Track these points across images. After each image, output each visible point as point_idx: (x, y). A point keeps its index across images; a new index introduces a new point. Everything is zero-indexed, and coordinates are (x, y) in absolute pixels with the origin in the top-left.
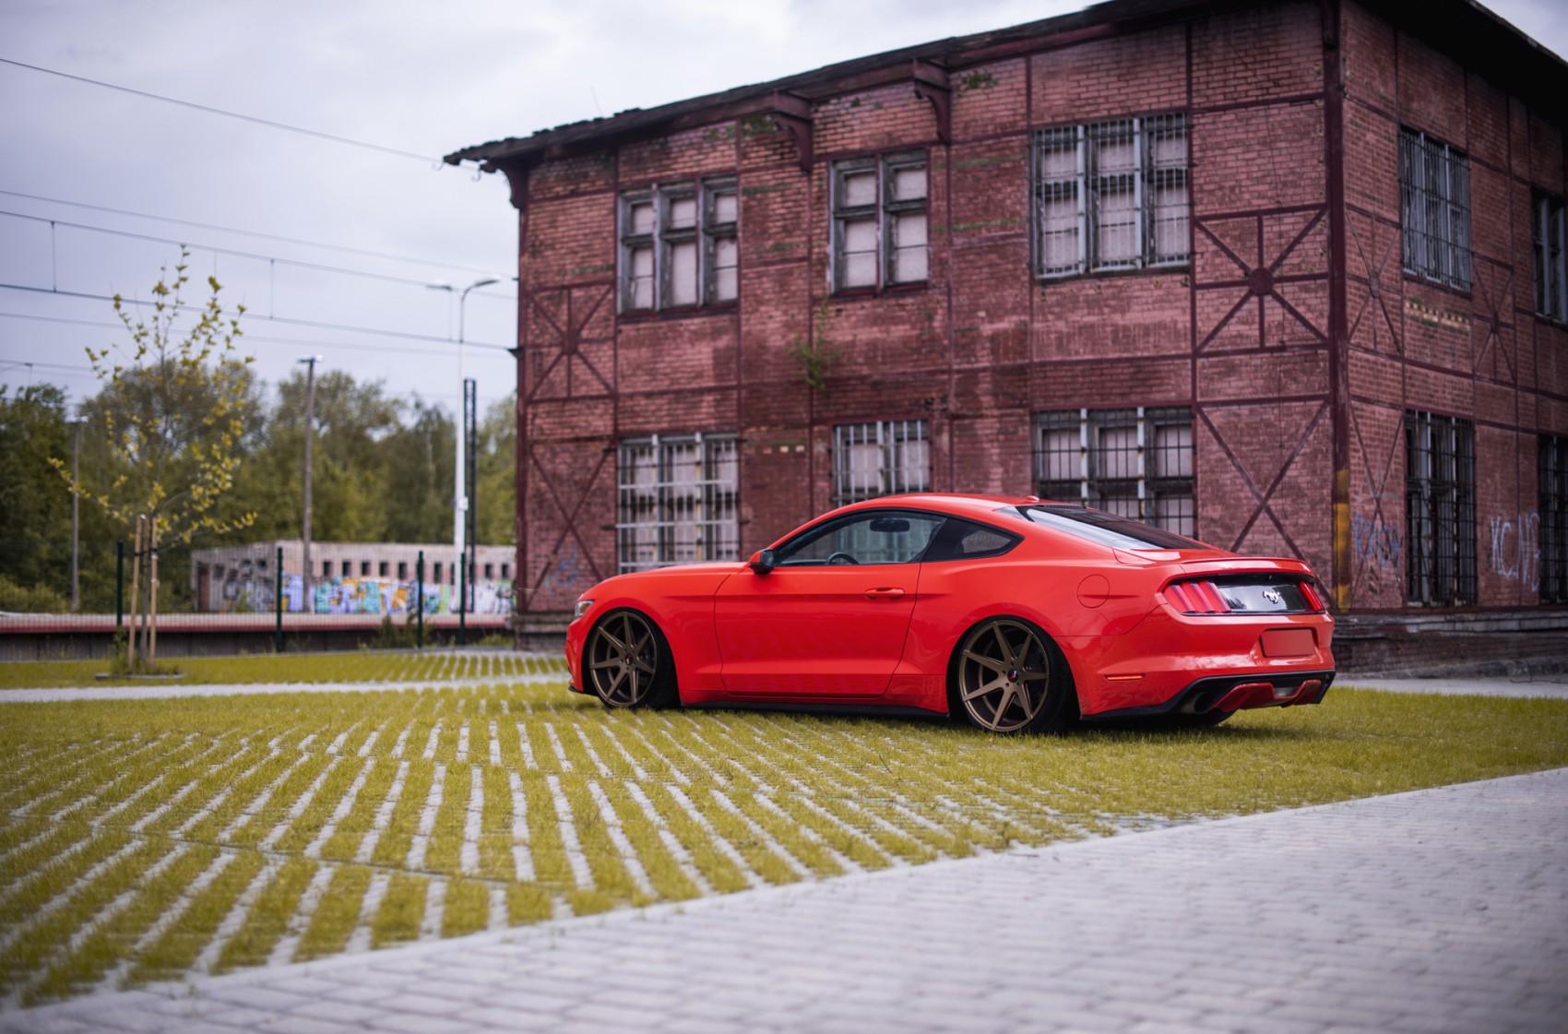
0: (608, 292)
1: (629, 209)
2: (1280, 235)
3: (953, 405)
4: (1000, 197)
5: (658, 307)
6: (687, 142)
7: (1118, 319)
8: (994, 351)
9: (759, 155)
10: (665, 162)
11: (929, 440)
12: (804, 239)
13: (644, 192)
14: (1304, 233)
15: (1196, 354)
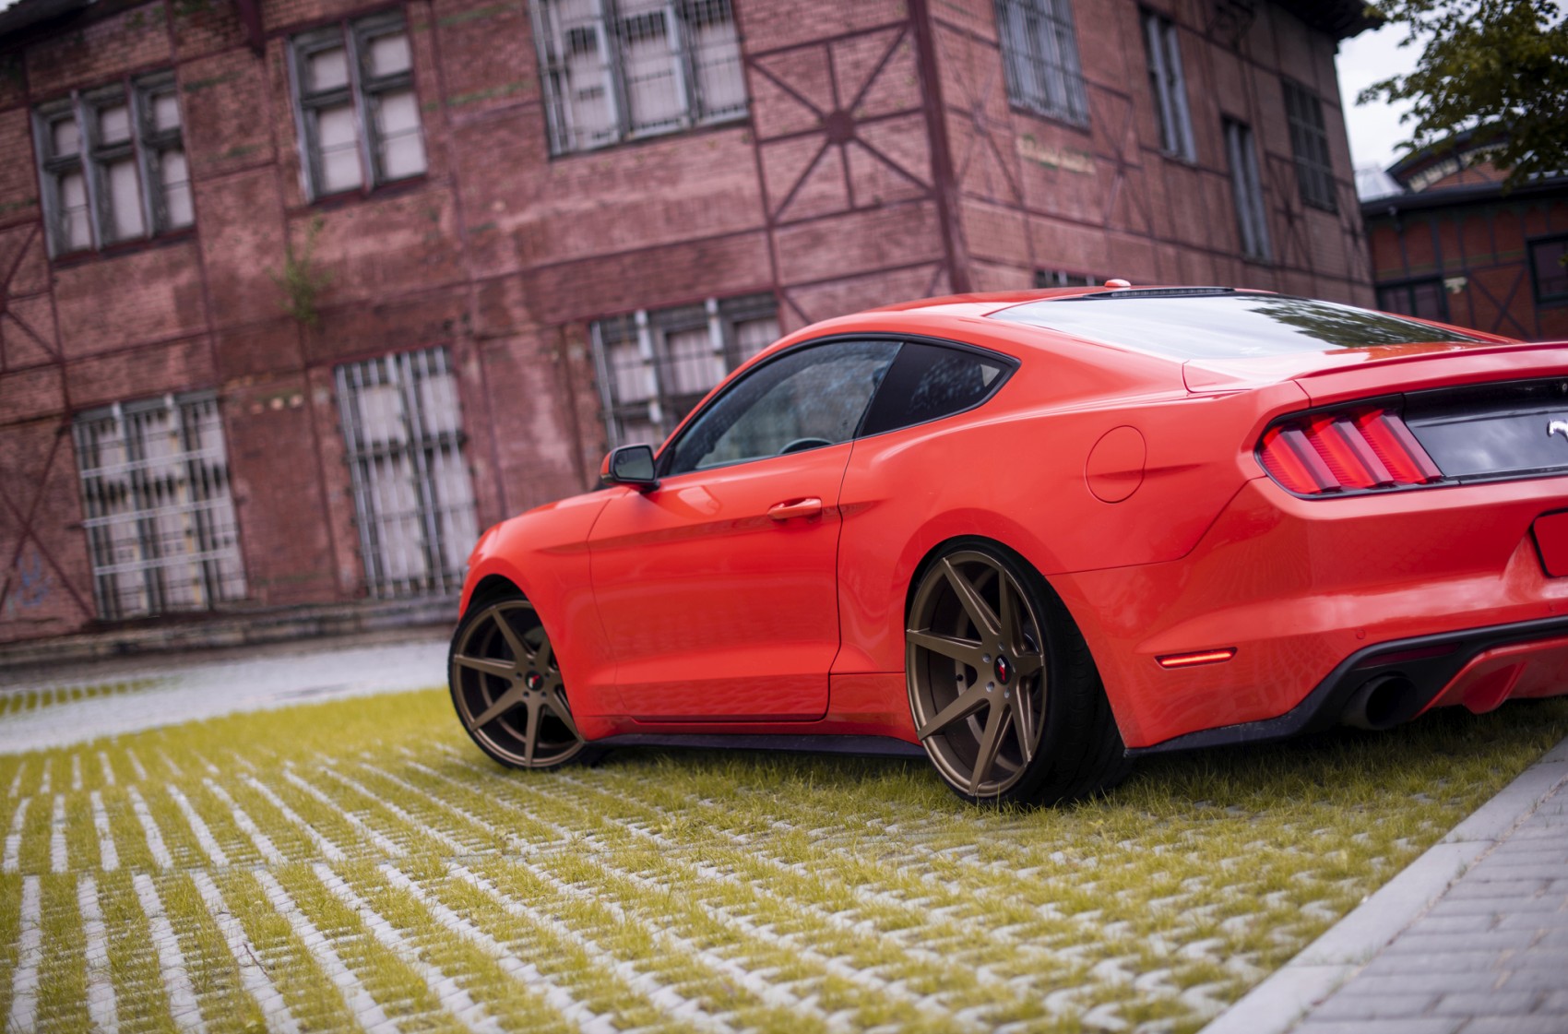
0: (34, 233)
1: (48, 127)
2: (857, 65)
3: (478, 324)
4: (502, 57)
5: (99, 244)
6: (107, 33)
7: (669, 193)
8: (520, 251)
9: (198, 39)
10: (84, 61)
11: (454, 371)
12: (267, 138)
13: (63, 103)
14: (885, 60)
15: (771, 225)
